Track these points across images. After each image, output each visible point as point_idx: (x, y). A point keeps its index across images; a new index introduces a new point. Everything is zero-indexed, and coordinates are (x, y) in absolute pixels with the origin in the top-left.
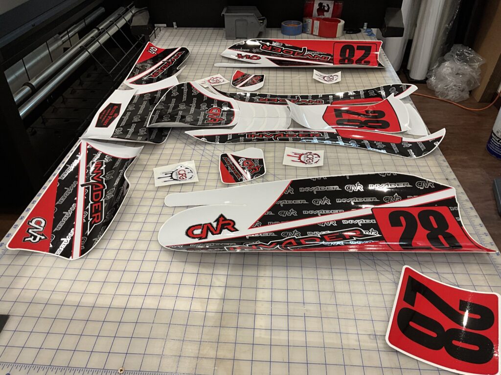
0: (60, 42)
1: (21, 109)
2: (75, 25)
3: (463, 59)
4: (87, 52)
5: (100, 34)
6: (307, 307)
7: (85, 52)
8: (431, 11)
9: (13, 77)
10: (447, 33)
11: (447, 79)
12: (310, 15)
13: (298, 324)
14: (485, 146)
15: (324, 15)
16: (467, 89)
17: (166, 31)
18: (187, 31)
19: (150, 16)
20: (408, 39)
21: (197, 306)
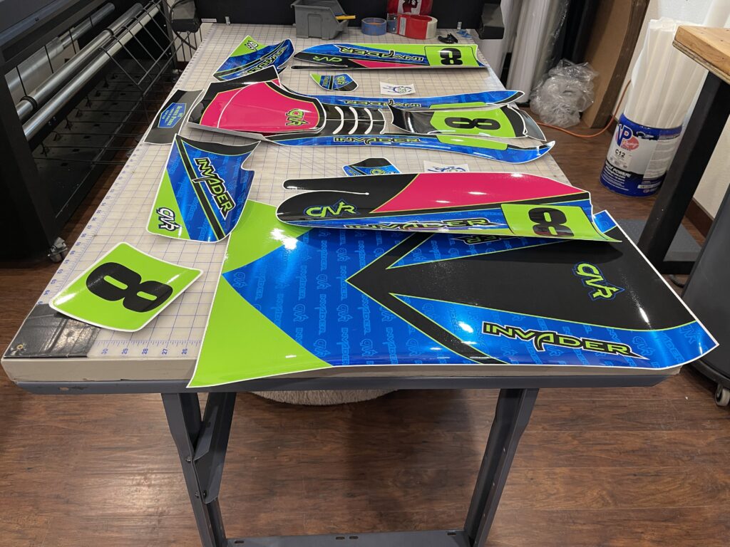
0: (60, 47)
1: (25, 127)
8: (534, 15)
10: (553, 44)
11: (553, 98)
12: (395, 11)
14: (599, 178)
15: (411, 11)
16: (577, 111)
19: (196, 6)
20: (506, 52)
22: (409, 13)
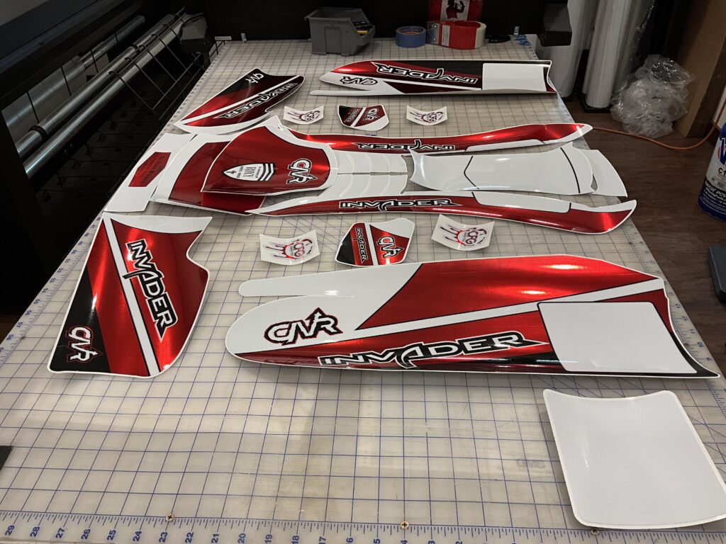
0: (81, 68)
1: (27, 164)
2: (102, 43)
3: (662, 76)
4: (120, 81)
5: (139, 53)
6: (430, 424)
7: (117, 80)
8: (614, 7)
9: (15, 119)
10: (639, 39)
11: (640, 105)
12: (437, 18)
13: (418, 448)
14: (696, 200)
15: (456, 17)
16: (669, 119)
17: (231, 47)
18: (261, 45)
19: (207, 24)
20: (582, 49)
21: (276, 427)
22: (455, 19)
